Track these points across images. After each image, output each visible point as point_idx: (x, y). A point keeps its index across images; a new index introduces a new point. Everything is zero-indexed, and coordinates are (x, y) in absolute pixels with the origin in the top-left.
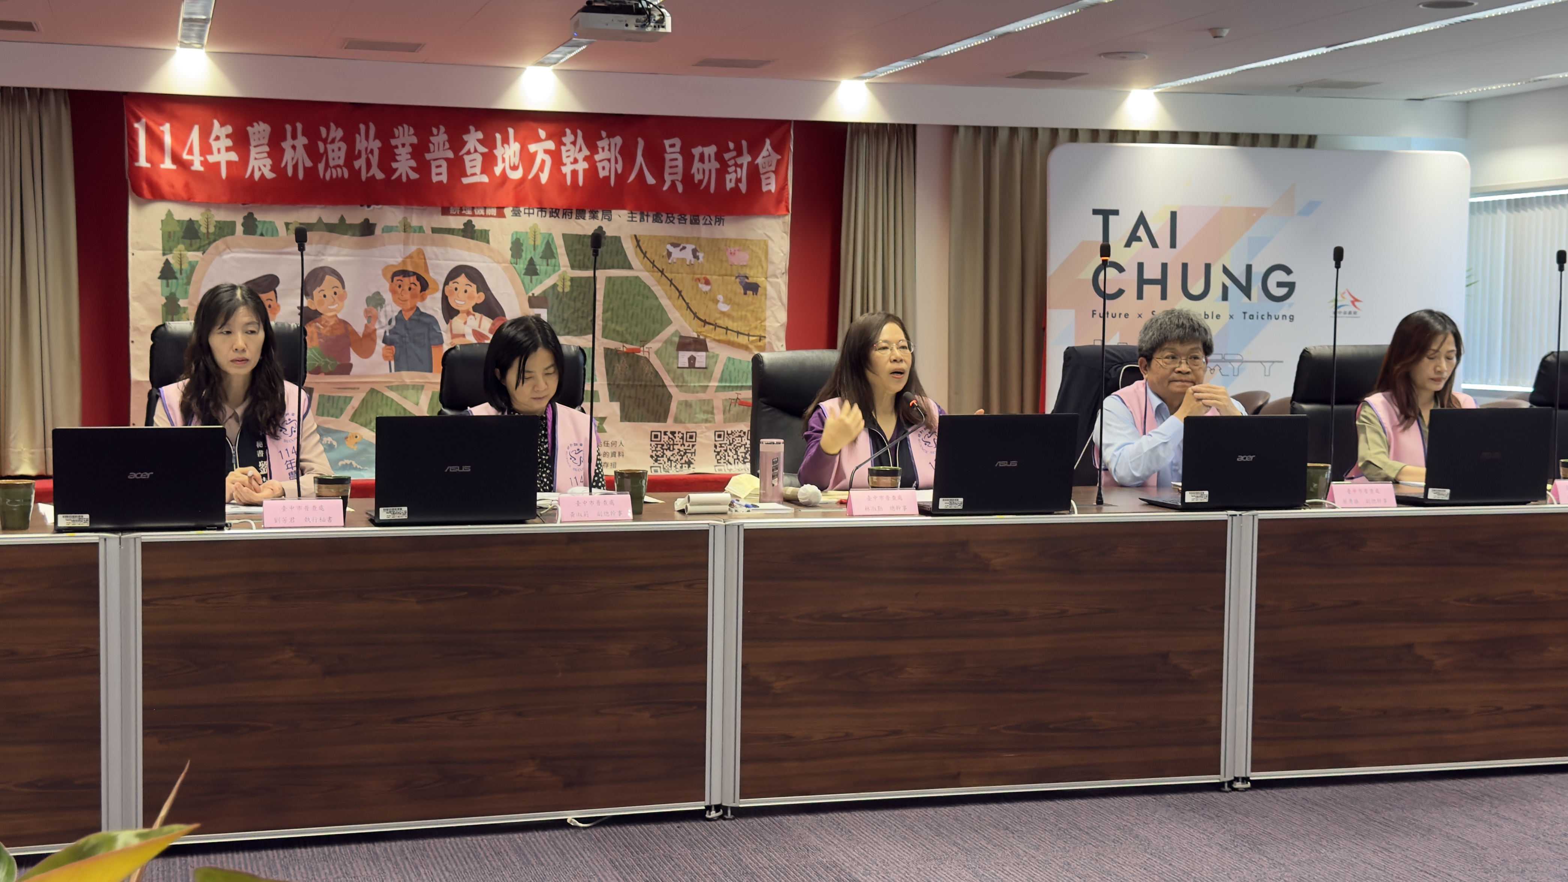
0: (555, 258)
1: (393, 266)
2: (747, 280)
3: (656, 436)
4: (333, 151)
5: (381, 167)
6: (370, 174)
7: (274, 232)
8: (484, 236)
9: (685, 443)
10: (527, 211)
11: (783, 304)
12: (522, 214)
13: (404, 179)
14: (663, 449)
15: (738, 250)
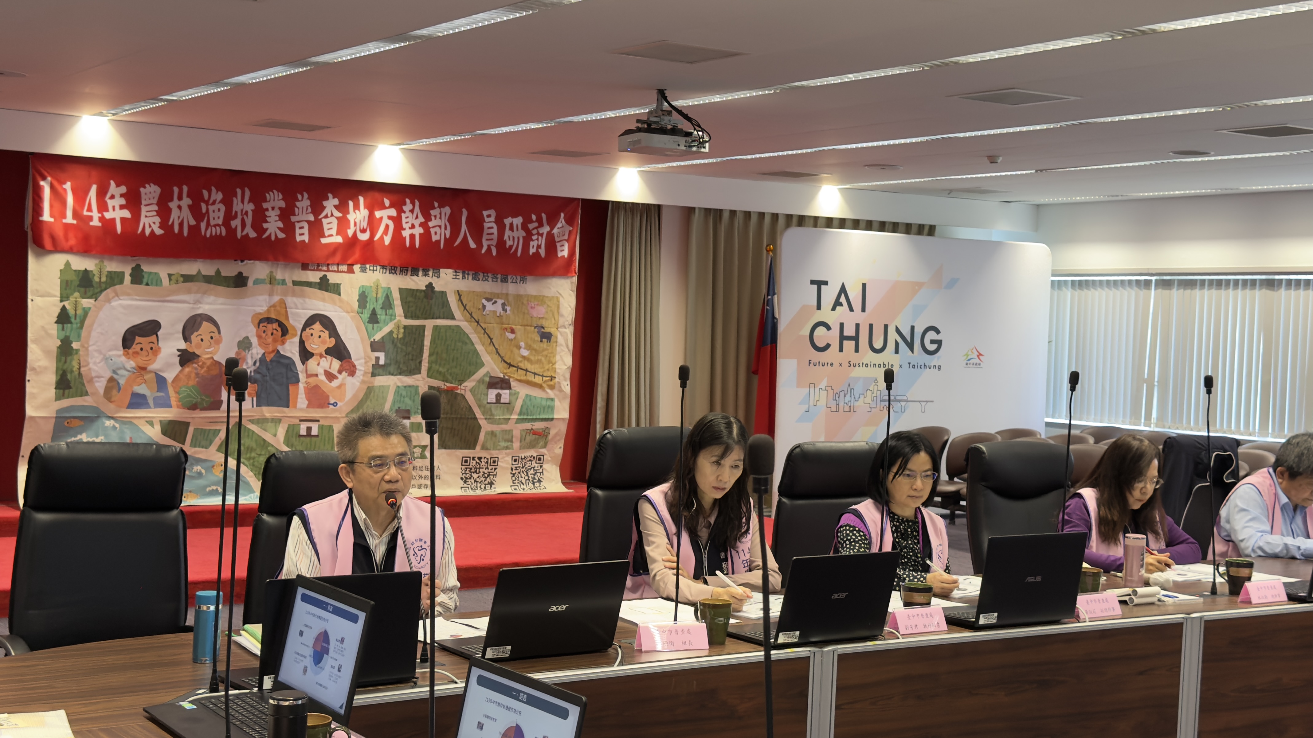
0: (392, 308)
1: (260, 314)
2: (543, 330)
3: (466, 461)
4: (214, 211)
5: (253, 227)
6: (244, 233)
7: (159, 282)
8: (335, 289)
9: (489, 467)
10: (372, 268)
11: (569, 350)
12: (368, 270)
13: (273, 238)
14: (471, 472)
15: (537, 305)
